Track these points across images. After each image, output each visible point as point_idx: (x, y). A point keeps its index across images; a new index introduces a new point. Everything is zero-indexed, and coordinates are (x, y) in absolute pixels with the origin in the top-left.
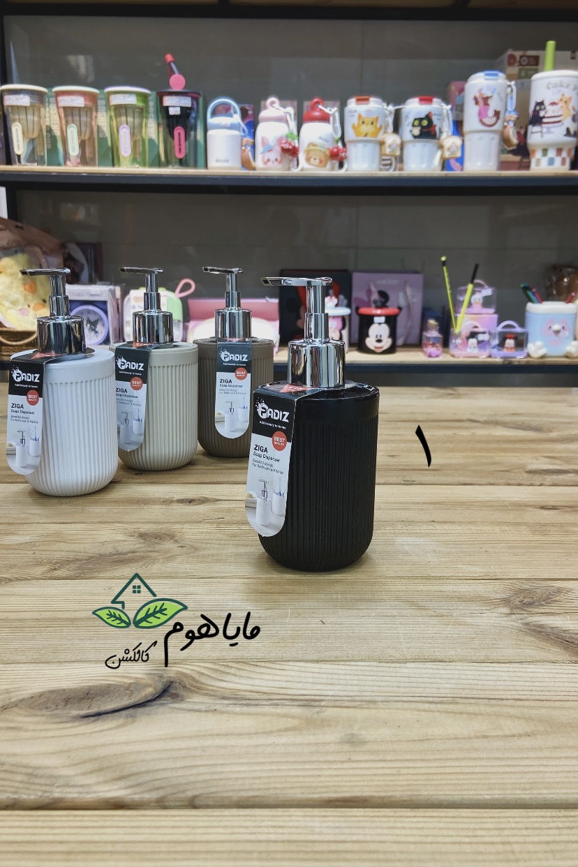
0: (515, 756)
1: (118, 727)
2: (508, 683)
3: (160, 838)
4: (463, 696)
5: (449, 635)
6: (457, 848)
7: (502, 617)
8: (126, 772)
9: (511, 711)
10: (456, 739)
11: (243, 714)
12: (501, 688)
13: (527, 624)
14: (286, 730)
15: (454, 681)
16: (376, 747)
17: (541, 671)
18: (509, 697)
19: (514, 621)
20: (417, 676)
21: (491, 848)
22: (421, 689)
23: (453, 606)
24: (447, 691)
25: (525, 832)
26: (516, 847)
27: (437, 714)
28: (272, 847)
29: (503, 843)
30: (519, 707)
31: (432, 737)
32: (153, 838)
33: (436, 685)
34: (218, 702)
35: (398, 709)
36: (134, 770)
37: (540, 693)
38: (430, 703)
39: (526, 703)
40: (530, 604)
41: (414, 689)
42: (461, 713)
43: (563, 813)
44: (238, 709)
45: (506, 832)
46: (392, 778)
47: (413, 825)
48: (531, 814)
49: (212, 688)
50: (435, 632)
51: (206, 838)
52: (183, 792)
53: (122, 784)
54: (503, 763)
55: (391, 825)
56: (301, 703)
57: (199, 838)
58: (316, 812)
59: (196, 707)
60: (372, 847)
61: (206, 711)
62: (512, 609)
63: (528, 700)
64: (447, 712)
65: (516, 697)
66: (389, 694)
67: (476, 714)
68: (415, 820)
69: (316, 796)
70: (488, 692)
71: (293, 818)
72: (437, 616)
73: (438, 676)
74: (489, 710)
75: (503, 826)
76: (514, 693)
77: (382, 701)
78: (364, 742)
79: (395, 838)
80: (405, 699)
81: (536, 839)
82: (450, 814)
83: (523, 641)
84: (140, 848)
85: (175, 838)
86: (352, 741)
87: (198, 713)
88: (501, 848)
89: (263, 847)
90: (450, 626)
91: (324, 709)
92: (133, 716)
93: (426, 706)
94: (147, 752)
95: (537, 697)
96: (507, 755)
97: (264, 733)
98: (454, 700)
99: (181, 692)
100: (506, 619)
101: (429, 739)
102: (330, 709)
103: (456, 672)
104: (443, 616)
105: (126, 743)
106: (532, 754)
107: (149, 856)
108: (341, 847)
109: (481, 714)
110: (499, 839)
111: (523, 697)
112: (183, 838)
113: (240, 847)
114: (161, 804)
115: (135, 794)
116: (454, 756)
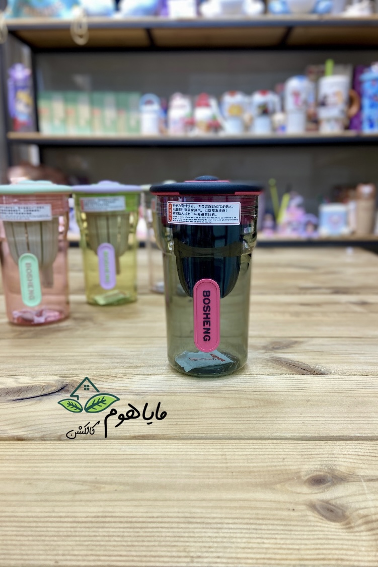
0: (243, 416)
1: (30, 405)
3: (36, 453)
6: (196, 457)
8: (28, 424)
9: (249, 396)
10: (214, 409)
12: (247, 386)
13: (272, 357)
17: (272, 378)
18: (249, 390)
19: (266, 356)
21: (215, 457)
25: (235, 450)
26: (228, 457)
28: (96, 457)
29: (222, 455)
32: (33, 453)
36: (33, 423)
40: (277, 349)
42: (221, 397)
43: (260, 442)
45: (226, 450)
47: (176, 447)
48: (242, 442)
51: (61, 453)
52: (56, 433)
53: (23, 429)
54: (235, 419)
55: (164, 447)
56: (134, 394)
57: (57, 453)
58: (126, 441)
60: (150, 457)
62: (266, 350)
64: (213, 397)
67: (228, 398)
68: (178, 444)
69: (127, 434)
71: (112, 444)
75: (224, 447)
79: (164, 453)
81: (241, 453)
82: (198, 442)
83: (267, 365)
84: (24, 458)
85: (44, 453)
88: (220, 457)
89: (91, 457)
91: (146, 396)
92: (40, 400)
94: (43, 416)
96: (239, 416)
101: (198, 409)
102: (150, 396)
105: (33, 412)
106: (253, 415)
107: (27, 461)
108: (133, 457)
109: (231, 398)
110: (220, 453)
112: (49, 453)
113: (78, 457)
114: (43, 438)
115: (30, 434)
116: (209, 416)
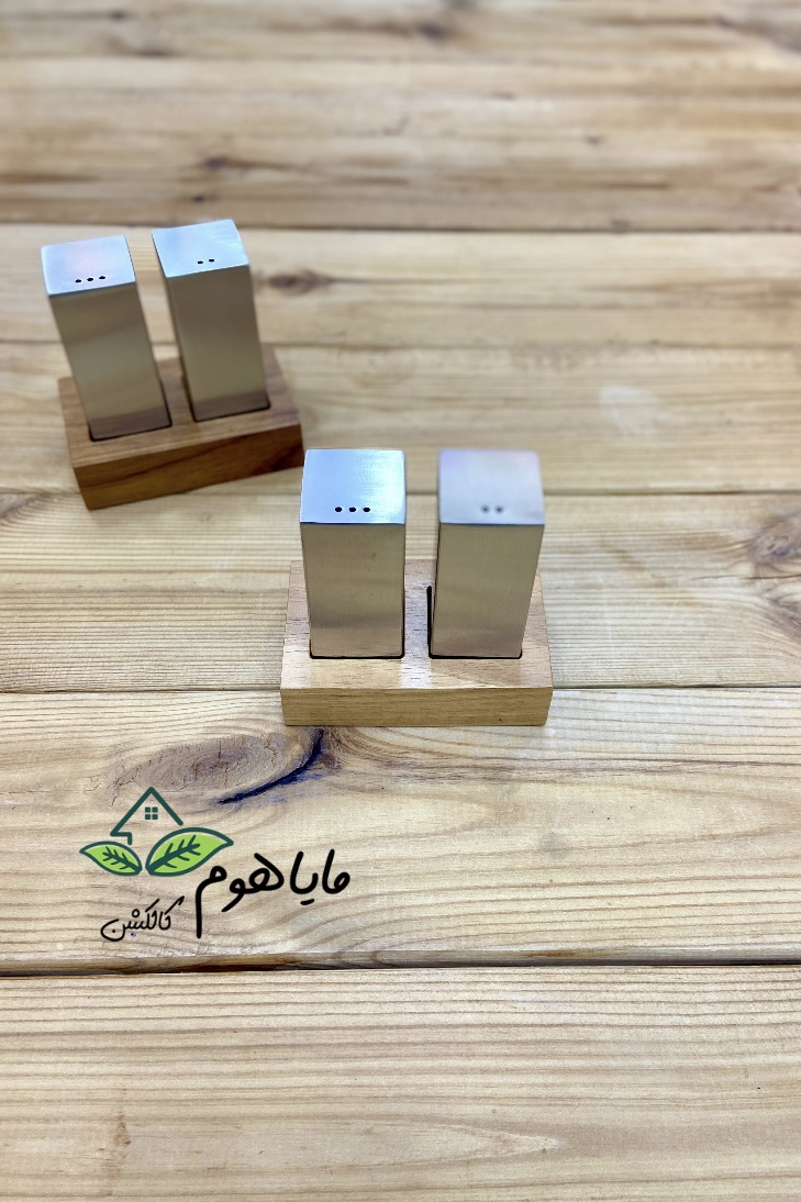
0: (748, 873)
1: (265, 823)
2: (745, 731)
3: (345, 1021)
4: (687, 757)
5: (672, 629)
7: (743, 585)
9: (746, 786)
10: (678, 841)
11: (417, 796)
12: (734, 740)
13: (775, 601)
14: (472, 827)
15: (674, 728)
16: (582, 859)
18: (745, 759)
19: (759, 595)
20: (630, 718)
22: (635, 745)
23: (677, 561)
24: (668, 747)
25: (752, 1008)
26: (741, 1033)
27: (654, 793)
29: (728, 1026)
30: (756, 777)
31: (648, 839)
33: (652, 737)
34: (384, 772)
35: (606, 784)
37: (783, 750)
38: (646, 771)
39: (764, 770)
40: (782, 554)
41: (626, 745)
42: (684, 791)
44: (411, 785)
45: (732, 1008)
46: (603, 915)
49: (375, 745)
50: (652, 622)
51: (396, 1020)
52: (361, 943)
54: (734, 886)
57: (388, 1020)
59: (359, 782)
61: (372, 791)
62: (758, 565)
63: (768, 764)
64: (667, 790)
65: (754, 758)
66: (595, 755)
67: (701, 793)
68: (628, 988)
69: (516, 949)
70: (719, 750)
72: (656, 586)
73: (656, 718)
74: (719, 784)
75: (728, 997)
76: (751, 749)
77: (588, 770)
78: (568, 850)
80: (614, 764)
83: (767, 639)
84: (324, 1037)
85: (360, 1021)
86: (553, 848)
87: (361, 795)
88: (724, 1033)
89: (461, 1035)
90: (674, 608)
91: (516, 785)
92: (281, 801)
93: (642, 777)
95: (779, 759)
96: (739, 871)
97: (445, 832)
98: (677, 765)
99: (337, 753)
100: (747, 590)
101: (644, 843)
102: (523, 786)
103: (678, 709)
104: (663, 585)
106: (767, 871)
107: (336, 1052)
109: (709, 793)
110: (724, 1019)
111: (761, 759)
112: (371, 1021)
113: (435, 1035)
116: (675, 875)
